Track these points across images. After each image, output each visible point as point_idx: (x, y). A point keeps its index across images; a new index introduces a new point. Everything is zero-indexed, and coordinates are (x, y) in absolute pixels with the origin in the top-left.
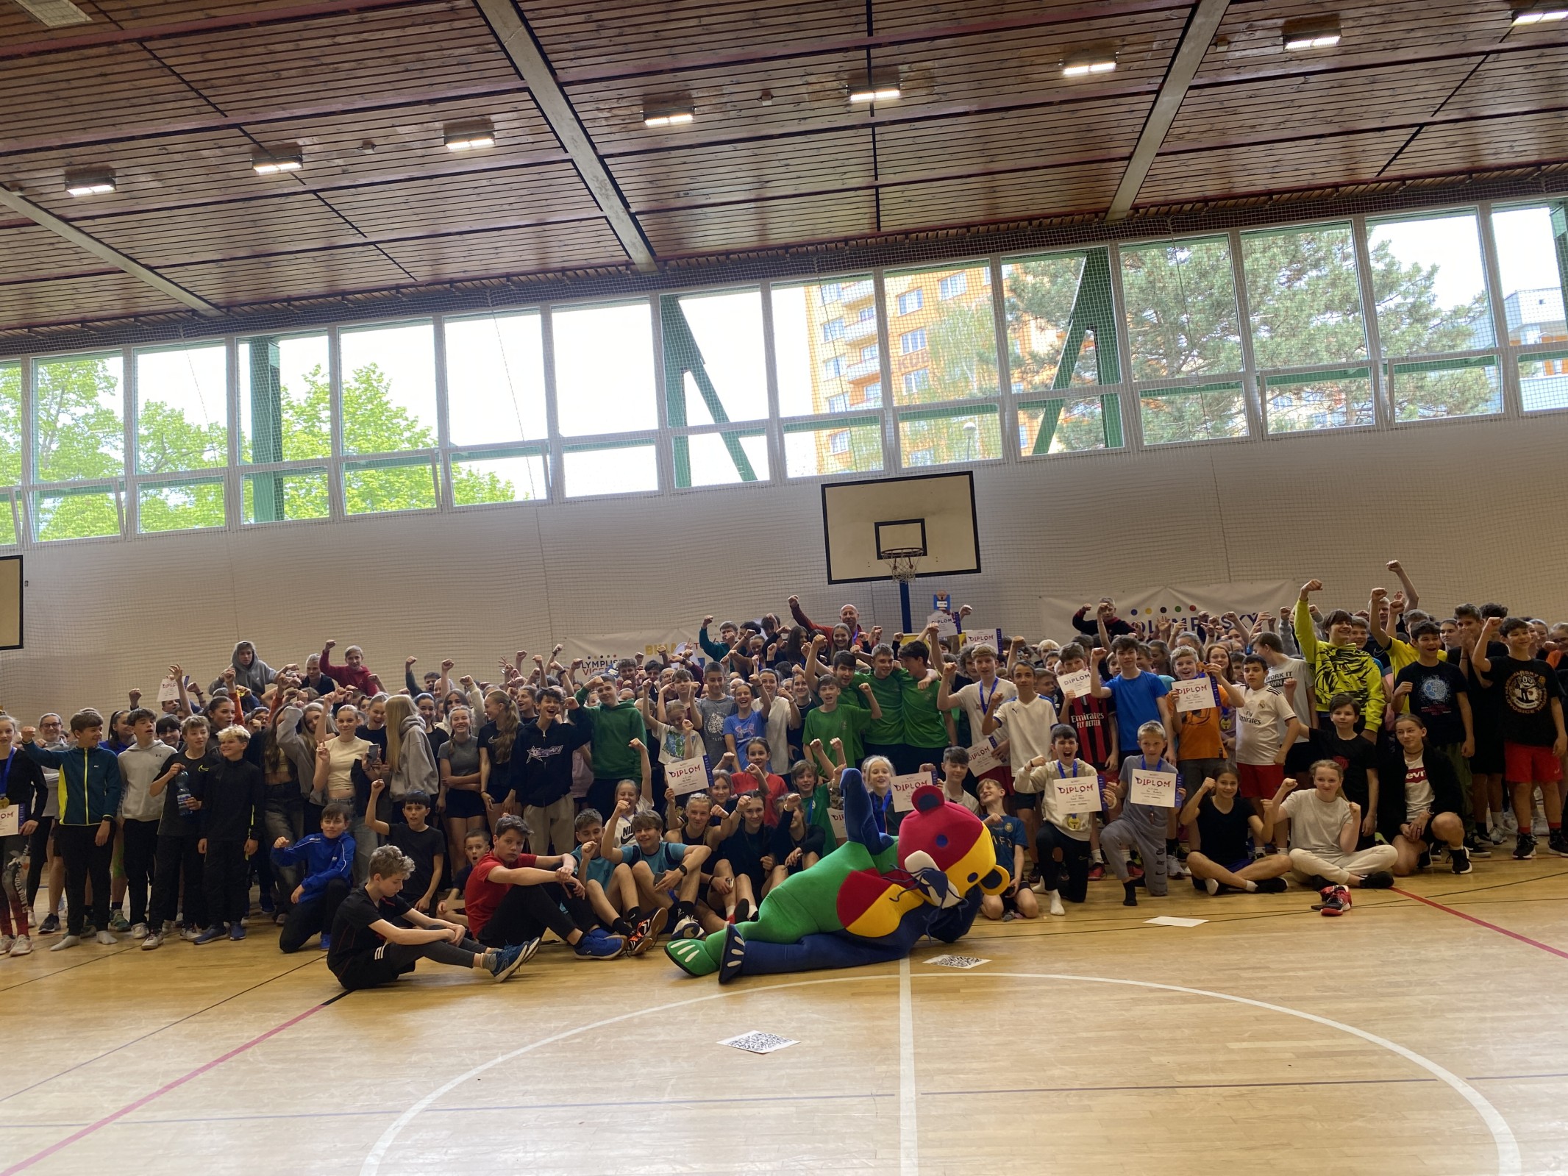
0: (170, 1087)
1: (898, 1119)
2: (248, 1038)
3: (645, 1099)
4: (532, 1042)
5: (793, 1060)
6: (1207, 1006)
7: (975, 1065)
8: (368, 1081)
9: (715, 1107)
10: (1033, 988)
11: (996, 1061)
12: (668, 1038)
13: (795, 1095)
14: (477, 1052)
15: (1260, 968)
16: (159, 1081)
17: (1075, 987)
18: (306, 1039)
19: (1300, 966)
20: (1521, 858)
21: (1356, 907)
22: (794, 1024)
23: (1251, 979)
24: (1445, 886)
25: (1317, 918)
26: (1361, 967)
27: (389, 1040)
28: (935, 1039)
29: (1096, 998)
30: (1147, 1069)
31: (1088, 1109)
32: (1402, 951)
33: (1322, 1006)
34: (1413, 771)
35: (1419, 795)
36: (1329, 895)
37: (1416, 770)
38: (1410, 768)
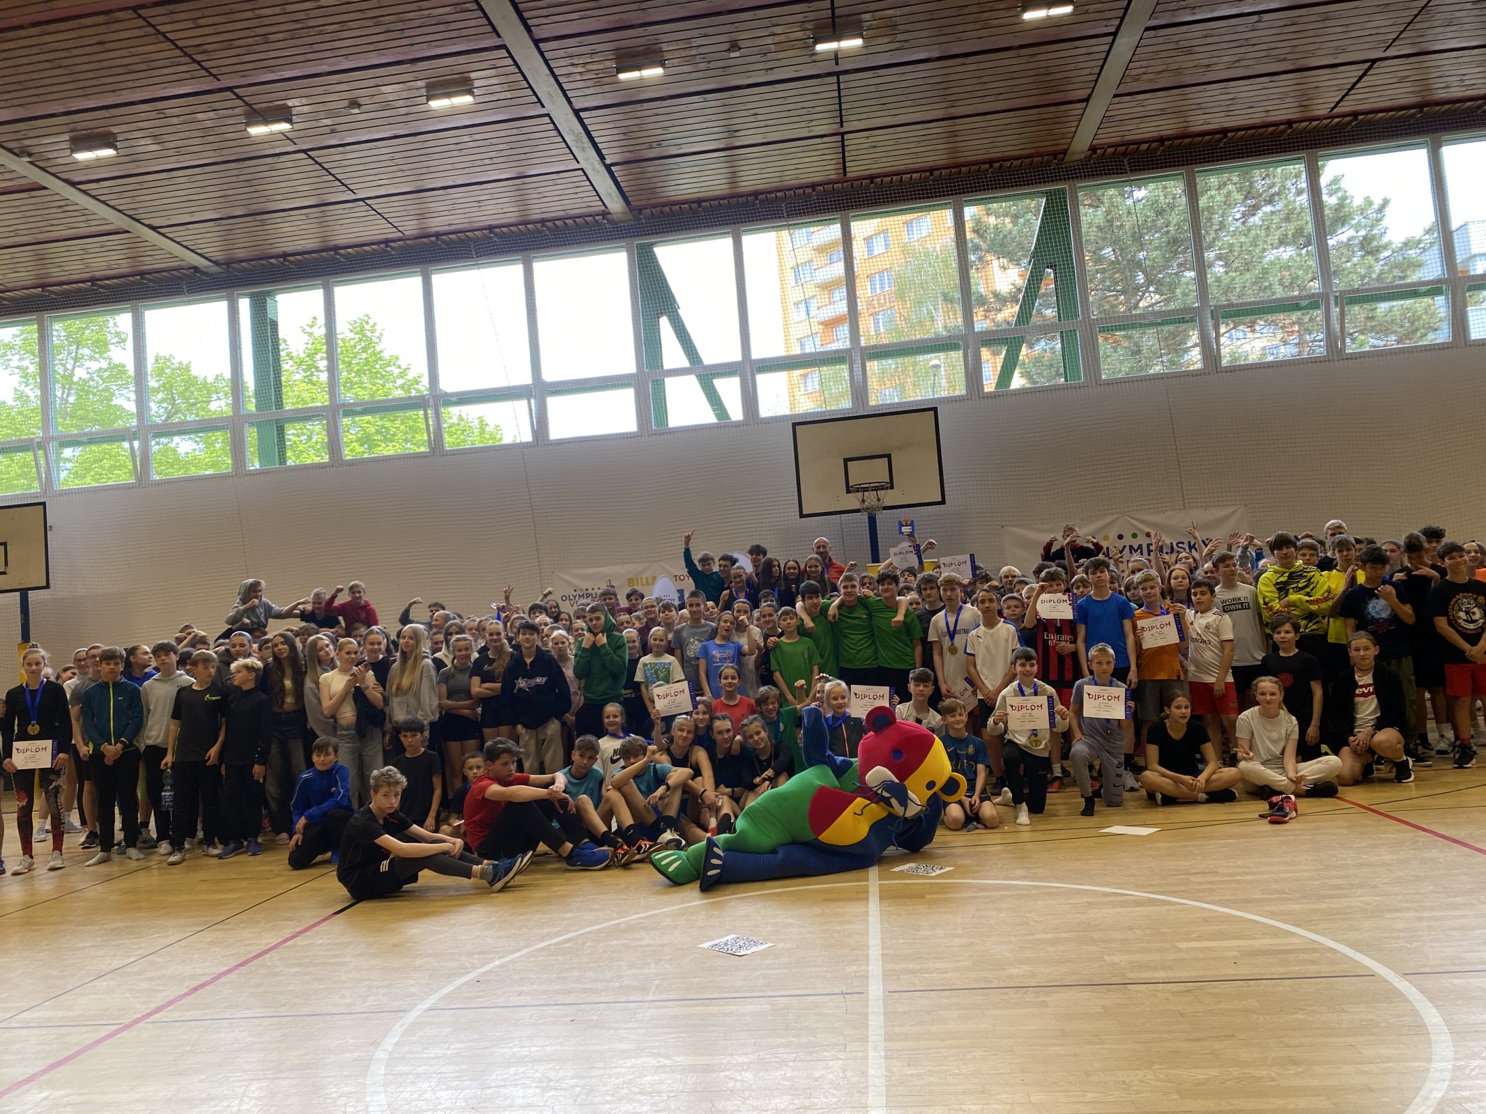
0: (196, 989)
1: (866, 1015)
2: (267, 944)
3: (632, 998)
4: (526, 947)
5: (768, 961)
6: (1158, 908)
7: (938, 965)
8: (376, 983)
9: (697, 1005)
10: (994, 893)
11: (958, 961)
12: (652, 942)
13: (771, 994)
14: (476, 956)
15: (1208, 873)
16: (186, 984)
17: (1035, 892)
18: (319, 945)
19: (1247, 870)
20: (1461, 767)
22: (770, 928)
23: (1200, 883)
24: (1383, 795)
25: (1265, 826)
26: (1306, 871)
27: (393, 946)
28: (901, 941)
29: (1052, 902)
30: (1100, 967)
31: (1045, 1004)
32: (1345, 856)
33: (1267, 908)
34: (1362, 687)
35: (1367, 709)
36: (1276, 804)
37: (1366, 686)
38: (1360, 683)
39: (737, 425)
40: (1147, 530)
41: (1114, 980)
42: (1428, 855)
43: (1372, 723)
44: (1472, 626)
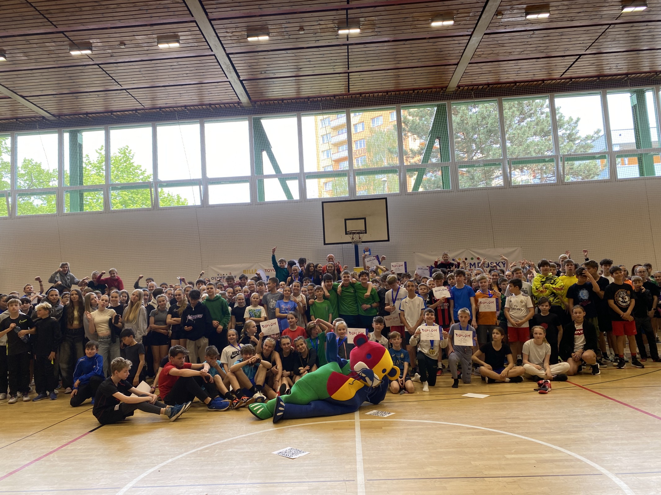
0: (11, 474)
1: (357, 493)
2: (52, 448)
3: (237, 482)
4: (186, 452)
5: (307, 462)
6: (493, 436)
7: (391, 465)
8: (106, 472)
9: (271, 486)
10: (415, 427)
11: (401, 463)
12: (249, 450)
13: (308, 480)
14: (159, 456)
15: (515, 418)
16: (6, 470)
17: (434, 426)
18: (80, 449)
19: (532, 417)
20: (620, 368)
21: (553, 390)
22: (307, 444)
23: (512, 423)
24: (589, 380)
25: (537, 395)
26: (560, 418)
27: (119, 450)
28: (372, 452)
29: (444, 432)
30: (470, 468)
31: (445, 488)
32: (576, 411)
33: (545, 437)
34: (578, 330)
35: (580, 341)
36: (542, 384)
37: (580, 330)
38: (577, 329)
39: (296, 202)
40: (478, 256)
41: (478, 475)
42: (615, 411)
43: (582, 347)
44: (624, 304)
